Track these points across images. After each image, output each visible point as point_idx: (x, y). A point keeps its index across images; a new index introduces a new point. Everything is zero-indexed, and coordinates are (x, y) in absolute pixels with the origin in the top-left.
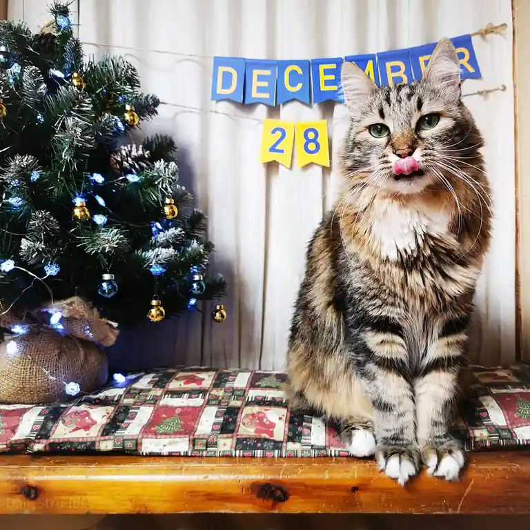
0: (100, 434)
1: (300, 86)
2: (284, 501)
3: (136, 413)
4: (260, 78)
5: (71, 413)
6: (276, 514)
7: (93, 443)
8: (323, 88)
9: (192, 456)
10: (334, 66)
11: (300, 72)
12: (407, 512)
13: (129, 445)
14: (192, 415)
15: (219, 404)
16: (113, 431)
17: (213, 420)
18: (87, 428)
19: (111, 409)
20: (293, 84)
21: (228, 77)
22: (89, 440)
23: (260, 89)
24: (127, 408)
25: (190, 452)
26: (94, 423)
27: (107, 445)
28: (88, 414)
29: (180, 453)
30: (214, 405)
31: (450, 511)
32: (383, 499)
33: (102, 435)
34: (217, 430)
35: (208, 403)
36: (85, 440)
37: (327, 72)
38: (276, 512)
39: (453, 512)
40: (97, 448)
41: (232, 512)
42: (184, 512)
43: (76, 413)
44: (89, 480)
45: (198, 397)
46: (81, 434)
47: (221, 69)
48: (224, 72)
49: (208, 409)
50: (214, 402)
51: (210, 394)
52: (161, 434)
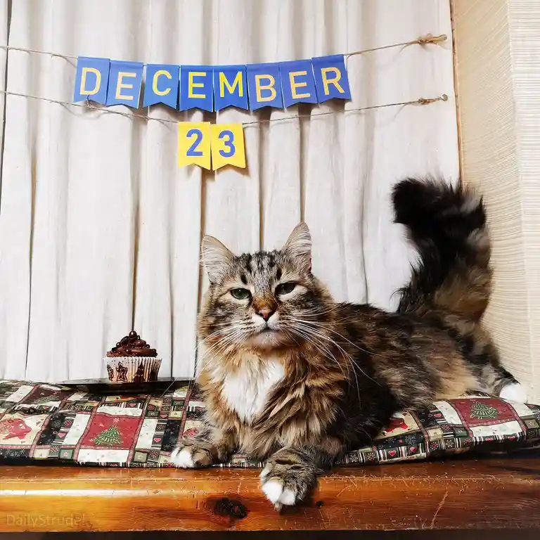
0: (35, 442)
1: (168, 90)
2: (242, 517)
3: (73, 420)
4: (125, 80)
5: (5, 421)
6: (234, 532)
7: (27, 451)
8: (191, 95)
9: (130, 467)
10: (204, 74)
11: (170, 77)
12: (378, 528)
13: (66, 455)
14: (132, 426)
15: (158, 416)
16: (49, 440)
17: (153, 432)
18: (21, 435)
19: (44, 416)
20: (161, 88)
21: (91, 78)
22: (24, 447)
23: (124, 92)
24: (62, 417)
25: (129, 463)
26: (28, 430)
27: (42, 453)
28: (22, 422)
29: (118, 463)
30: (153, 417)
31: (423, 527)
32: (351, 514)
33: (38, 444)
34: (158, 443)
35: (146, 415)
36: (19, 448)
37: (196, 80)
38: (234, 529)
39: (426, 528)
40: (31, 456)
41: (186, 530)
42: (132, 530)
43: (10, 421)
44: (28, 496)
45: (136, 406)
46: (16, 442)
47: (85, 70)
48: (87, 72)
49: (147, 421)
50: (152, 414)
51: (148, 405)
52: (100, 445)
